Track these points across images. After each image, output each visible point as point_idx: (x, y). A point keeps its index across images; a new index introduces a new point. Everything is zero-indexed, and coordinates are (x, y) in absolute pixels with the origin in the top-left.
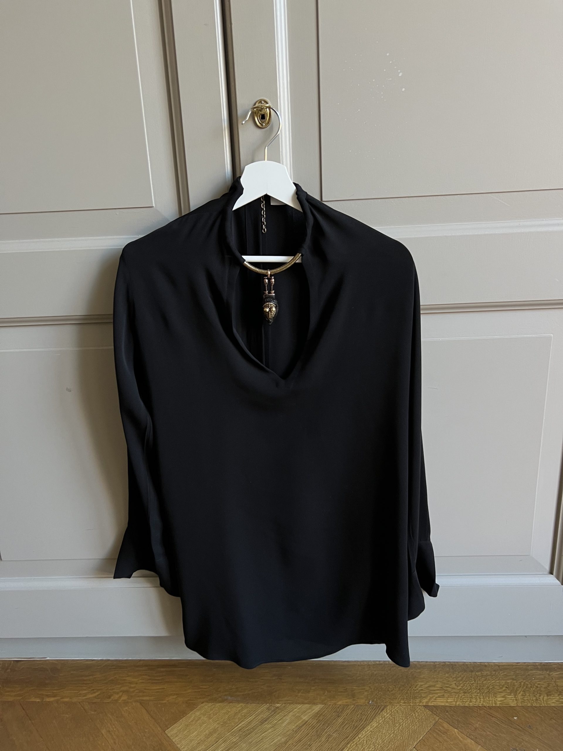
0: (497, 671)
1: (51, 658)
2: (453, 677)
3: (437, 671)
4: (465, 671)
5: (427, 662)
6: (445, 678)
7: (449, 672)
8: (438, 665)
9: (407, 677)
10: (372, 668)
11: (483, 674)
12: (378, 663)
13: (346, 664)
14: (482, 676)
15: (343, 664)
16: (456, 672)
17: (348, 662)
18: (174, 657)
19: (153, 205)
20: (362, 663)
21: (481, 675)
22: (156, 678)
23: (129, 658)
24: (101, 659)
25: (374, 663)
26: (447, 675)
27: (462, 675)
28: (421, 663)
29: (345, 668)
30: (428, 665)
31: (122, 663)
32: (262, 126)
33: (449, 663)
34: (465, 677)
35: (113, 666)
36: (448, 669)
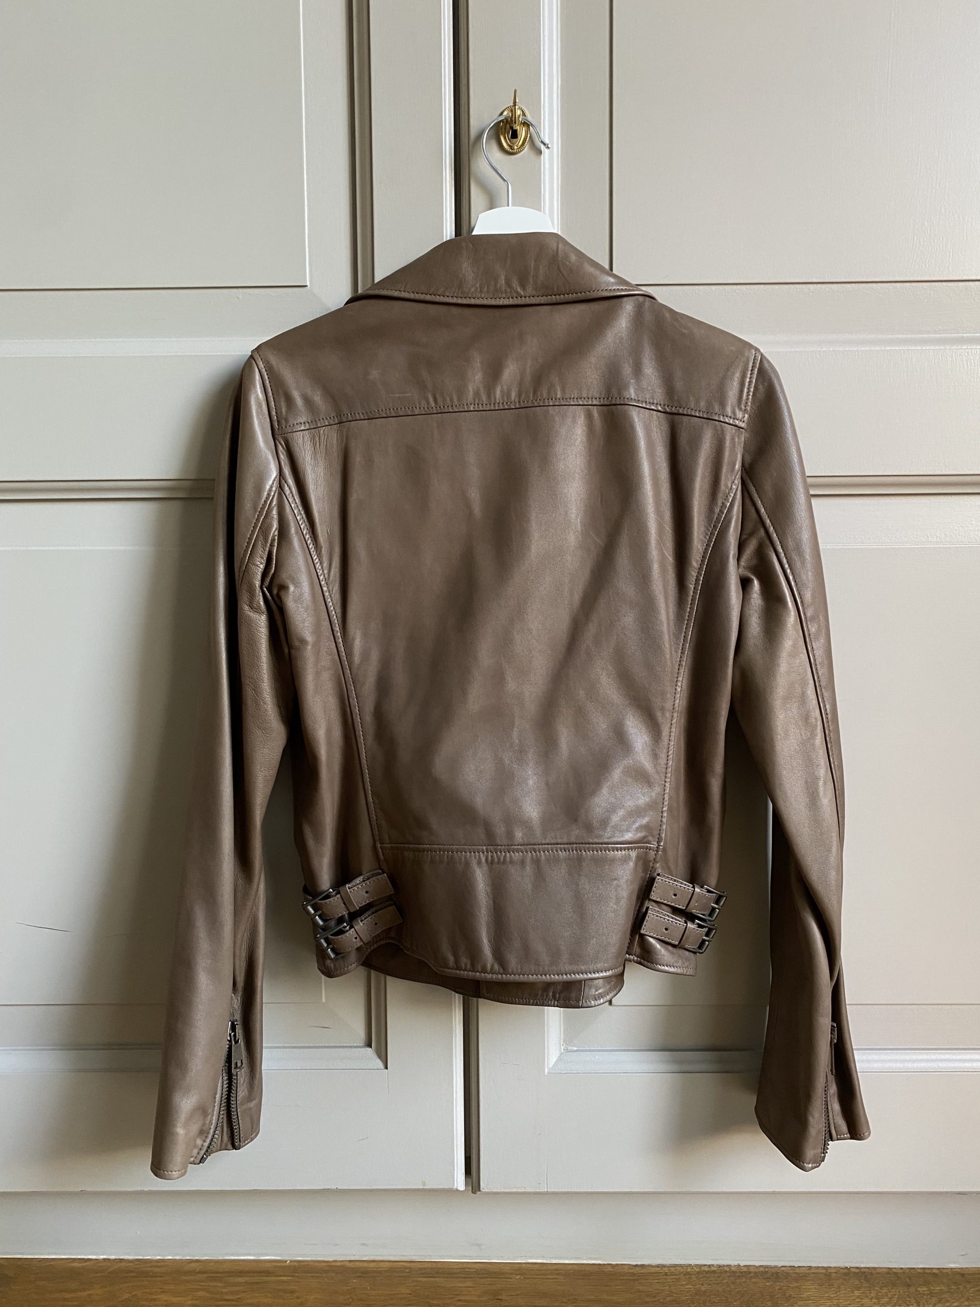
0: (960, 1285)
2: (870, 1297)
3: (836, 1286)
4: (894, 1285)
5: (810, 1268)
6: (854, 1300)
7: (860, 1288)
8: (836, 1273)
9: (771, 1297)
10: (695, 1279)
11: (934, 1290)
12: (706, 1269)
13: (638, 1270)
14: (932, 1294)
15: (631, 1271)
16: (876, 1286)
17: (642, 1266)
18: (267, 1255)
19: (306, 283)
20: (672, 1269)
21: (928, 1292)
22: (227, 1298)
23: (168, 1256)
24: (105, 1257)
25: (698, 1270)
26: (857, 1293)
27: (889, 1294)
28: (797, 1271)
29: (638, 1280)
30: (813, 1273)
31: (151, 1267)
32: (512, 149)
33: (857, 1271)
34: (896, 1296)
35: (131, 1272)
36: (858, 1282)
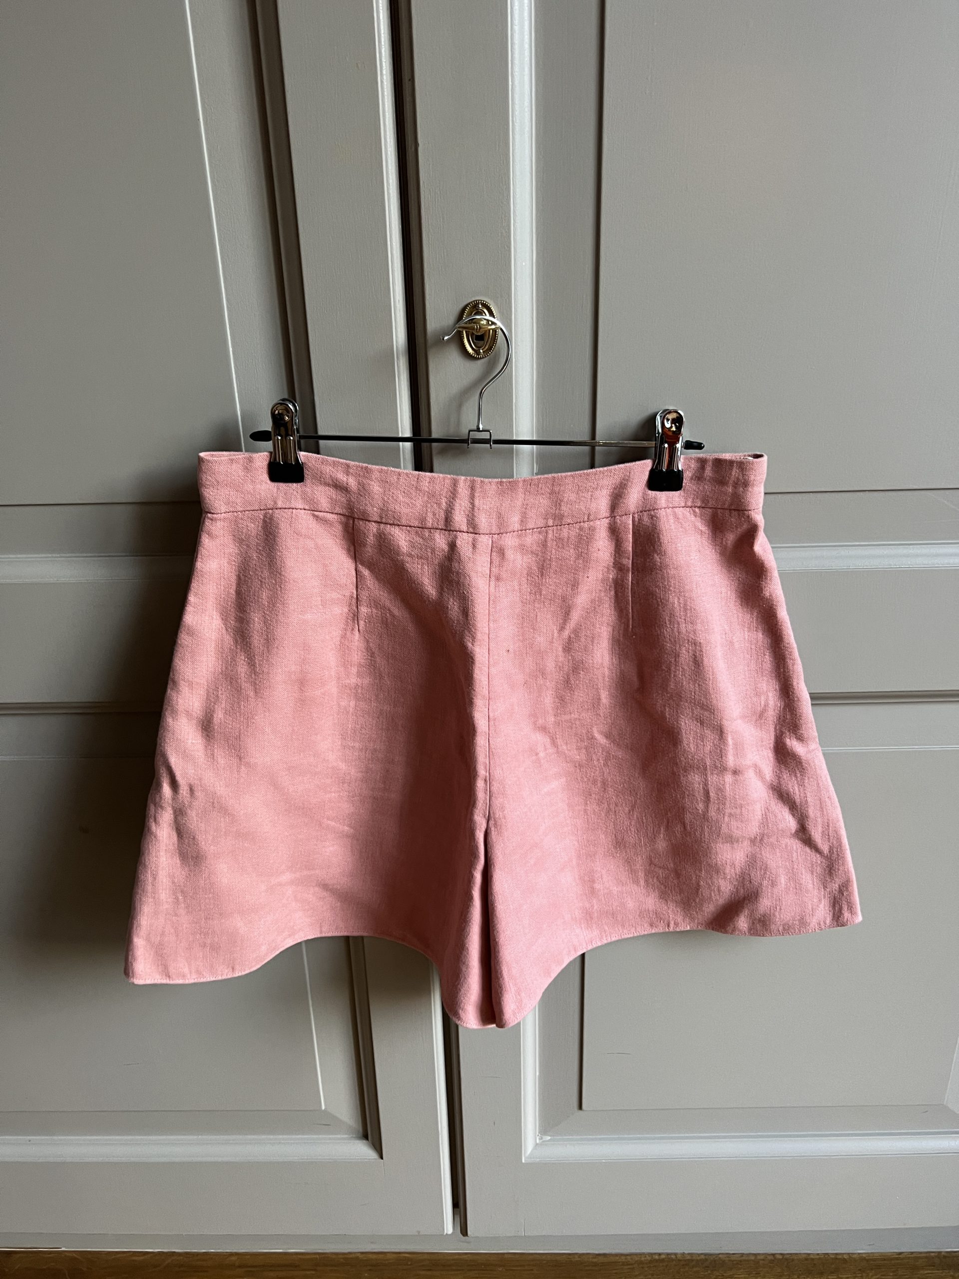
0: (864, 1272)
1: (68, 1248)
4: (810, 1273)
10: (647, 1269)
11: (841, 1277)
12: (657, 1257)
13: (601, 1259)
15: (594, 1260)
16: (794, 1275)
17: (605, 1255)
20: (629, 1258)
24: (159, 1250)
25: (649, 1258)
29: (600, 1270)
30: (745, 1260)
31: (198, 1261)
32: (477, 354)
33: (781, 1257)
35: (181, 1266)
36: (780, 1270)
